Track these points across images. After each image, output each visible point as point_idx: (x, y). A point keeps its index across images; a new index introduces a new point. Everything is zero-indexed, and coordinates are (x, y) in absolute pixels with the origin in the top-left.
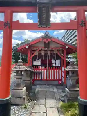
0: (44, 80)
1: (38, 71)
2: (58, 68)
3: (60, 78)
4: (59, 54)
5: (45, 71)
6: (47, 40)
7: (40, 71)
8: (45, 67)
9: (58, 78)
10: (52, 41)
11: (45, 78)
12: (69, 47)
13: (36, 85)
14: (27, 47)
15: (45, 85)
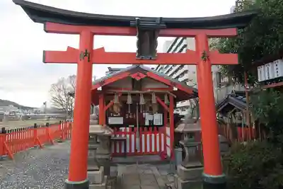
0: (131, 154)
1: (118, 136)
3: (163, 150)
5: (133, 136)
6: (138, 75)
7: (123, 136)
8: (133, 129)
9: (158, 150)
10: (147, 77)
11: (133, 151)
12: (180, 89)
13: (116, 166)
14: (100, 89)
15: (135, 163)
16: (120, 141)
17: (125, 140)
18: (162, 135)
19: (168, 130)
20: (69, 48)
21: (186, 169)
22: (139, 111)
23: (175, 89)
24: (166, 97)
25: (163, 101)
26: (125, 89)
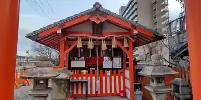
0: (92, 96)
1: (80, 78)
2: (117, 73)
5: (94, 78)
7: (85, 78)
8: (94, 72)
9: (117, 92)
11: (94, 93)
14: (59, 32)
16: (82, 83)
17: (87, 83)
18: (121, 77)
19: (127, 73)
22: (100, 55)
23: (135, 32)
26: (87, 34)
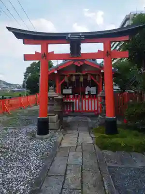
0: (76, 111)
1: (68, 100)
2: (93, 97)
3: (96, 109)
4: (94, 79)
5: (78, 101)
6: (79, 63)
8: (77, 96)
9: (93, 109)
10: (85, 64)
13: (67, 117)
14: (56, 72)
18: (96, 100)
20: (36, 52)
21: (102, 117)
23: (102, 71)
24: (97, 76)
25: (95, 79)
